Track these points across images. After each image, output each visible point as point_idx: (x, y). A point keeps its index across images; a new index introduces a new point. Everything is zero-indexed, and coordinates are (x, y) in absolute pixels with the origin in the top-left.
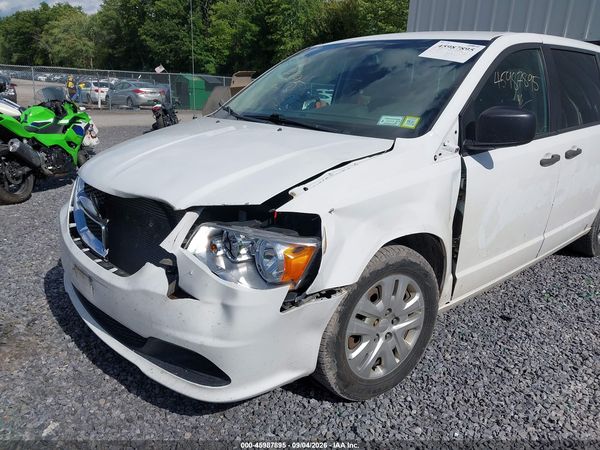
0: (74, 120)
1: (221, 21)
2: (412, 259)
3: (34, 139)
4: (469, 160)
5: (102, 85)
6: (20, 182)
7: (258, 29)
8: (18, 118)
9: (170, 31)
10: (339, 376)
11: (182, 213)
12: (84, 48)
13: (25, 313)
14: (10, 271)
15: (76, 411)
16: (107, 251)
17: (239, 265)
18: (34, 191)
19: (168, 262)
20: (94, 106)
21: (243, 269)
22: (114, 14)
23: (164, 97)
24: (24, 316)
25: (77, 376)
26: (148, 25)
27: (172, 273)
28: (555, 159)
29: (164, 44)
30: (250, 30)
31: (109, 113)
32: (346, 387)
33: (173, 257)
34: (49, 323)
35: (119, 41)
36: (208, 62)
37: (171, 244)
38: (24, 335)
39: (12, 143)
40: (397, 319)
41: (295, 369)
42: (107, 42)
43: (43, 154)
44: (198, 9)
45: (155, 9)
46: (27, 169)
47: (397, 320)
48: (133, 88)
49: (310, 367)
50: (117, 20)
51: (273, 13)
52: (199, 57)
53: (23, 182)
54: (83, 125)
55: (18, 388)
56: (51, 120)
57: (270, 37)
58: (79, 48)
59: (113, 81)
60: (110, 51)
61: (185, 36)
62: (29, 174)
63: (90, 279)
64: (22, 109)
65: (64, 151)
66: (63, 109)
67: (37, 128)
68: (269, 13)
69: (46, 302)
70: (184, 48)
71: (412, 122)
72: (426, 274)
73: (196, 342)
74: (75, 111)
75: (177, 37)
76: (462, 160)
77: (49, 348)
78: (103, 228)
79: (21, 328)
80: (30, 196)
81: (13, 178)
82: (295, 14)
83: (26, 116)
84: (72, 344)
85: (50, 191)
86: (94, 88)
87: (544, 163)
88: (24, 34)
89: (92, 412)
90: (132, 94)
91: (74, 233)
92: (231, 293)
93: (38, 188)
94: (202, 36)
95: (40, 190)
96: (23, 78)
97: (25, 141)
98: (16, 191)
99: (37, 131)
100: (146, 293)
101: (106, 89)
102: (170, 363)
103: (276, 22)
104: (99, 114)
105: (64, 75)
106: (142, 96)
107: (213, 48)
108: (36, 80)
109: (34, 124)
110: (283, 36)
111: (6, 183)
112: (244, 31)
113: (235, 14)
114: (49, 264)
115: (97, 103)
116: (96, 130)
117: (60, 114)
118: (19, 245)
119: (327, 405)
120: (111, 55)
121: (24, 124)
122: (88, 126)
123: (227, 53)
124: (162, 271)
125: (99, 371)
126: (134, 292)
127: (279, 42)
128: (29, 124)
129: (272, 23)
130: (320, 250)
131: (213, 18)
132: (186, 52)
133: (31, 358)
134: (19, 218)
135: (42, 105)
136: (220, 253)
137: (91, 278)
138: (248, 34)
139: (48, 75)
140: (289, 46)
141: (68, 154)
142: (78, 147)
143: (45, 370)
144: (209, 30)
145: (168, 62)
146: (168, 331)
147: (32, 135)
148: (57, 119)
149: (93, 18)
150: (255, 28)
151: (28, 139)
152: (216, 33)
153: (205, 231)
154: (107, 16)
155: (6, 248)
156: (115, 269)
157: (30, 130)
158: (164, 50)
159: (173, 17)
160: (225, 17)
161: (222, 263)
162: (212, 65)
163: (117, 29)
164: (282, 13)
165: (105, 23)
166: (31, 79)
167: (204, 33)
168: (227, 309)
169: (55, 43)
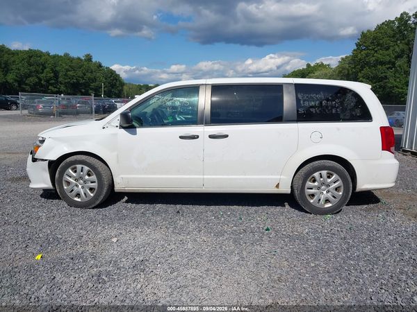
2: (87, 161)
4: (121, 130)
9: (382, 73)
10: (60, 192)
32: (64, 197)
47: (85, 182)
50: (348, 70)
61: (391, 76)
87: (181, 137)
132: (390, 87)
159: (386, 63)
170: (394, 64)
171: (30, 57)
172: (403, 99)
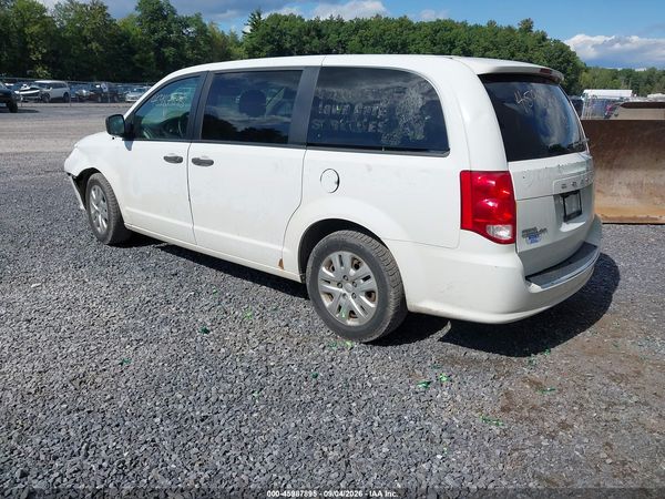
171: (436, 32)
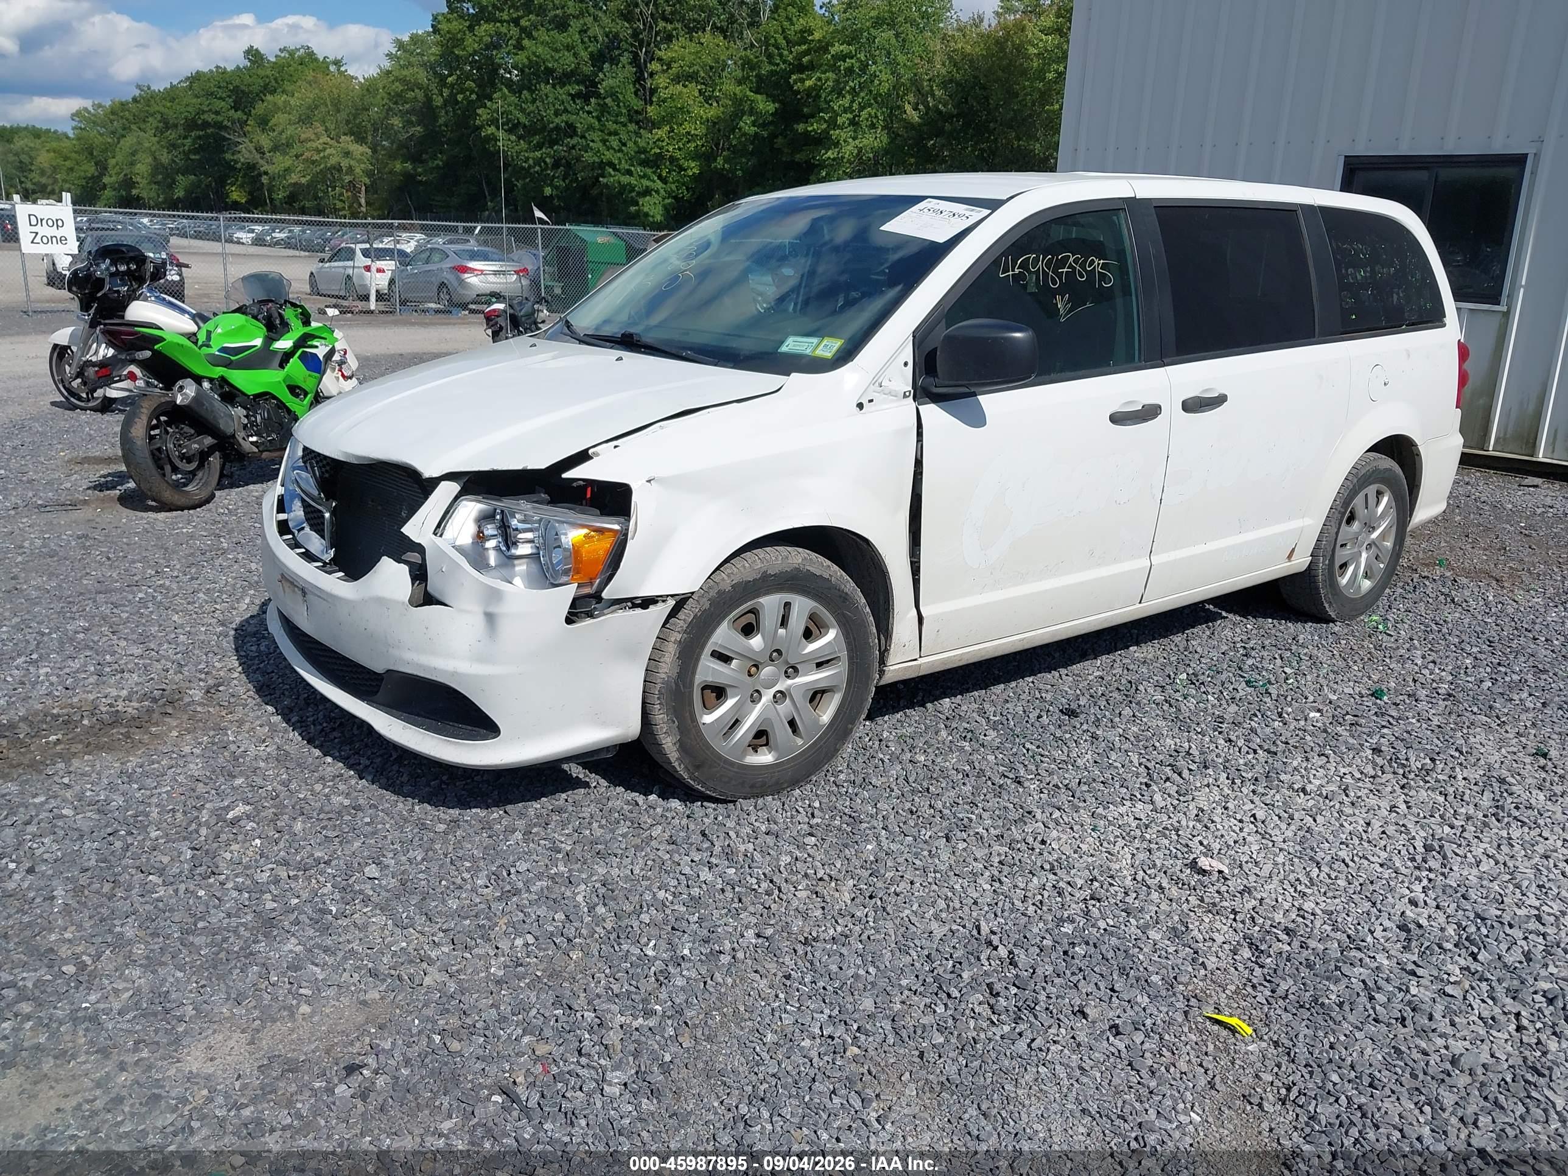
0: (303, 341)
1: (679, 87)
2: (812, 569)
3: (223, 380)
4: (931, 412)
5: (381, 254)
6: (194, 465)
7: (771, 107)
8: (192, 337)
9: (557, 113)
10: (683, 747)
11: (434, 483)
12: (345, 164)
13: (203, 676)
14: (175, 618)
15: (277, 796)
16: (332, 552)
17: (516, 562)
18: (220, 486)
19: (415, 557)
20: (361, 305)
21: (521, 567)
22: (422, 76)
23: (525, 282)
24: (200, 680)
25: (282, 758)
26: (501, 102)
27: (419, 574)
28: (1150, 412)
29: (539, 146)
30: (752, 111)
31: (396, 323)
32: (698, 767)
33: (420, 549)
34: (241, 690)
35: (432, 139)
36: (647, 192)
37: (416, 528)
38: (201, 704)
39: (181, 388)
40: (796, 670)
41: (604, 724)
42: (403, 145)
43: (240, 412)
44: (625, 59)
45: (522, 58)
46: (209, 441)
47: (793, 670)
48: (456, 261)
49: (630, 727)
50: (427, 91)
51: (812, 67)
52: (625, 179)
53: (201, 466)
54: (321, 352)
55: (192, 766)
56: (258, 342)
57: (801, 127)
58: (333, 161)
59: (410, 242)
60: (408, 166)
61: (591, 128)
62: (211, 450)
63: (304, 592)
64: (200, 318)
65: (281, 405)
66: (281, 316)
67: (233, 358)
68: (800, 68)
69: (236, 664)
70: (588, 157)
71: (829, 347)
72: (845, 598)
73: (446, 668)
74: (306, 323)
75: (571, 130)
76: (918, 410)
77: (241, 723)
78: (327, 515)
79: (197, 694)
80: (213, 496)
81: (182, 457)
82: (864, 67)
83: (209, 333)
84: (277, 719)
85: (251, 487)
86: (361, 260)
87: (1116, 419)
88: (206, 125)
89: (301, 796)
90: (449, 277)
91: (283, 528)
92: (494, 595)
93: (227, 481)
94: (632, 127)
95: (232, 486)
96: (198, 236)
97: (206, 385)
98: (186, 485)
99: (229, 365)
100: (380, 601)
101: (389, 265)
102: (418, 715)
103: (817, 90)
104: (370, 324)
105: (297, 229)
106: (472, 279)
107: (659, 156)
108: (230, 240)
109: (224, 350)
110: (833, 124)
111: (168, 468)
112: (738, 115)
113: (716, 69)
114: (245, 608)
115: (366, 298)
116: (353, 363)
117: (275, 327)
118: (192, 579)
119: (675, 804)
120: (409, 178)
121: (205, 350)
122: (332, 352)
123: (693, 168)
124: (404, 569)
125: (317, 752)
126: (364, 601)
127: (823, 141)
128: (214, 350)
129: (808, 92)
130: (626, 535)
131: (661, 81)
132: (592, 166)
133: (212, 733)
134: (192, 536)
135: (241, 310)
136: (491, 544)
137: (304, 590)
138: (748, 120)
139: (258, 228)
140: (849, 149)
141: (289, 411)
142: (310, 397)
143: (233, 747)
144: (652, 111)
145: (548, 191)
146: (409, 656)
147: (218, 372)
148: (269, 340)
149: (370, 87)
150: (765, 106)
151: (211, 380)
152: (669, 119)
153: (471, 509)
154: (403, 81)
155: (168, 583)
156: (341, 574)
157: (215, 361)
158: (539, 161)
159: (565, 78)
160: (692, 77)
161: (492, 558)
162: (655, 199)
163: (427, 112)
164: (834, 68)
165: (397, 98)
166: (218, 239)
167: (638, 119)
168: (490, 618)
169: (275, 149)
170: (591, 84)
172: (633, 209)
